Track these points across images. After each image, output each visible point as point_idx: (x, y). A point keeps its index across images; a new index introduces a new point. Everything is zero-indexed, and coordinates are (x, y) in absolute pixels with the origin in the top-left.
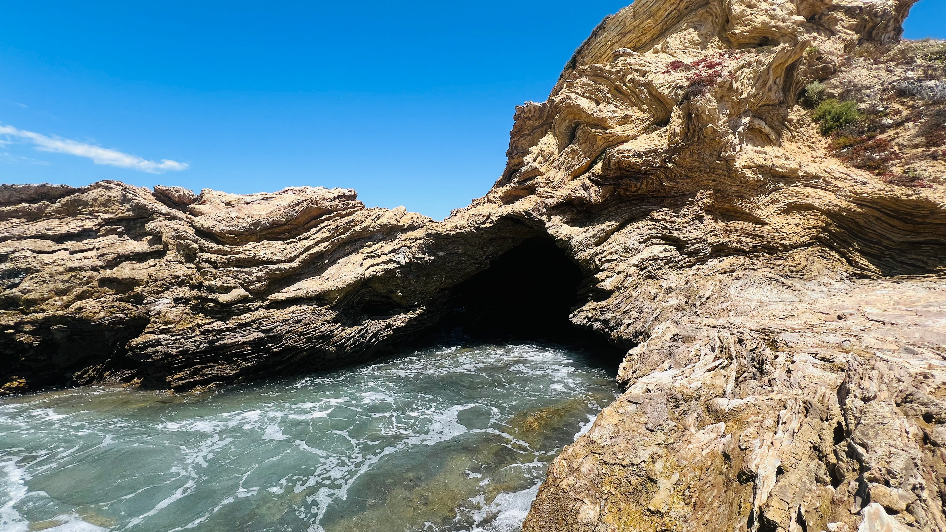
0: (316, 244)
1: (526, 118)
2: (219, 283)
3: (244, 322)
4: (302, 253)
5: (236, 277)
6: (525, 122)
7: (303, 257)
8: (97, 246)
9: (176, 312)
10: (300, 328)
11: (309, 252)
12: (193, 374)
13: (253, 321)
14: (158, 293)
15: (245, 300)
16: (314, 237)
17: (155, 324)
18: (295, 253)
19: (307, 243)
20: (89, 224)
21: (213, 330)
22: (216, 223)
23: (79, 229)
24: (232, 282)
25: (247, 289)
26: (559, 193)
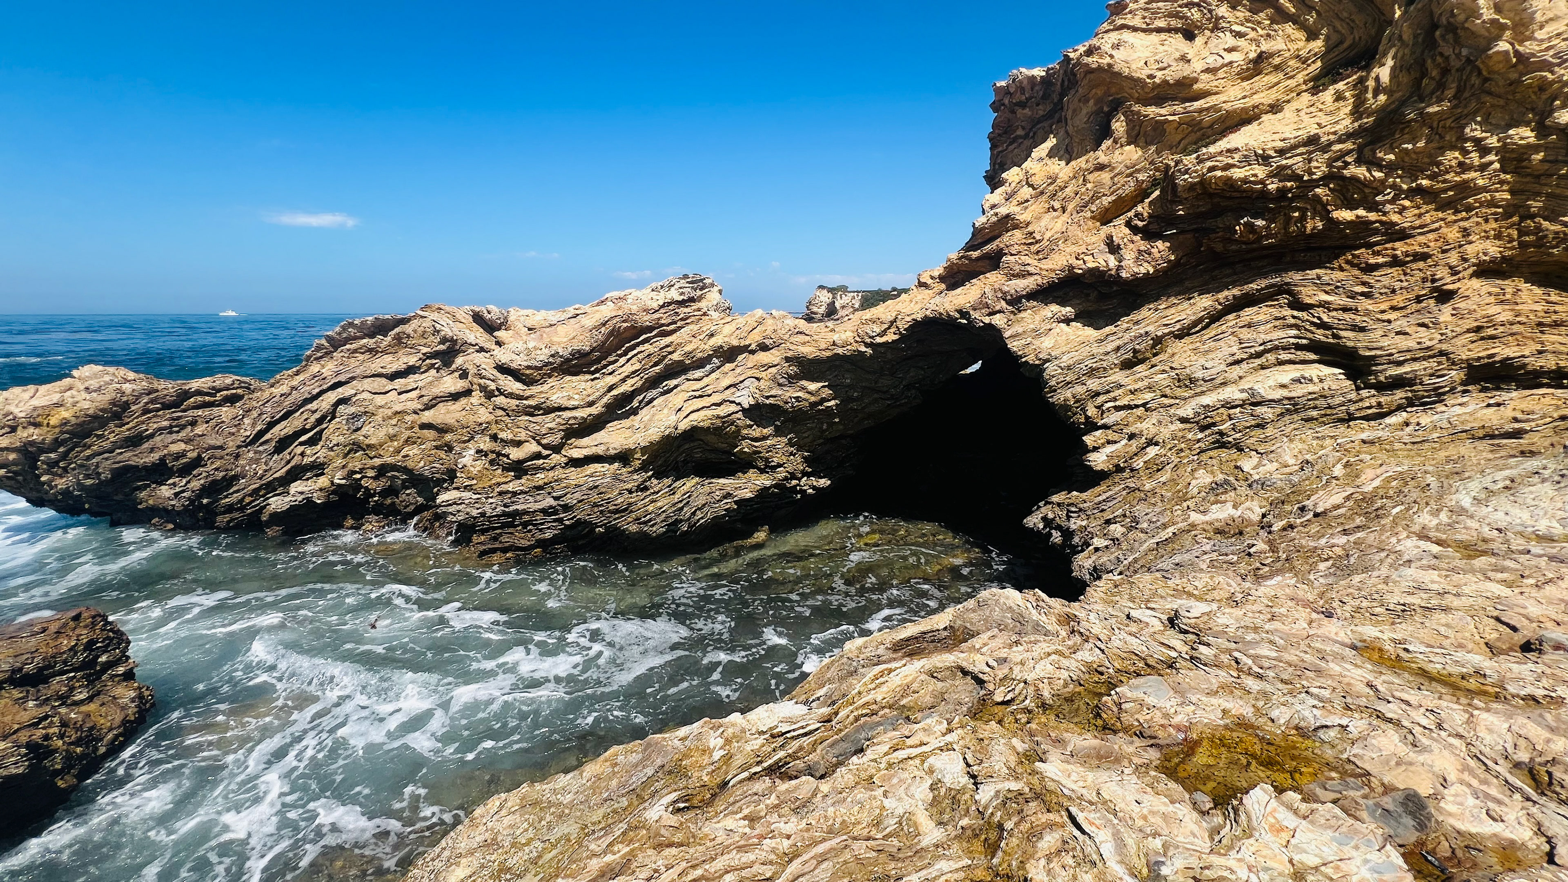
0: (624, 380)
1: (1017, 104)
2: (510, 437)
3: (537, 484)
4: (604, 394)
5: (526, 428)
6: (1013, 112)
7: (605, 400)
8: (420, 384)
9: (480, 465)
10: (595, 497)
11: (615, 392)
12: (495, 539)
13: (546, 484)
14: (465, 442)
15: (538, 456)
16: (621, 370)
17: (461, 479)
18: (597, 394)
19: (610, 380)
20: (412, 360)
21: (507, 492)
22: (514, 357)
23: (404, 366)
24: (522, 435)
25: (539, 443)
26: (1046, 265)
